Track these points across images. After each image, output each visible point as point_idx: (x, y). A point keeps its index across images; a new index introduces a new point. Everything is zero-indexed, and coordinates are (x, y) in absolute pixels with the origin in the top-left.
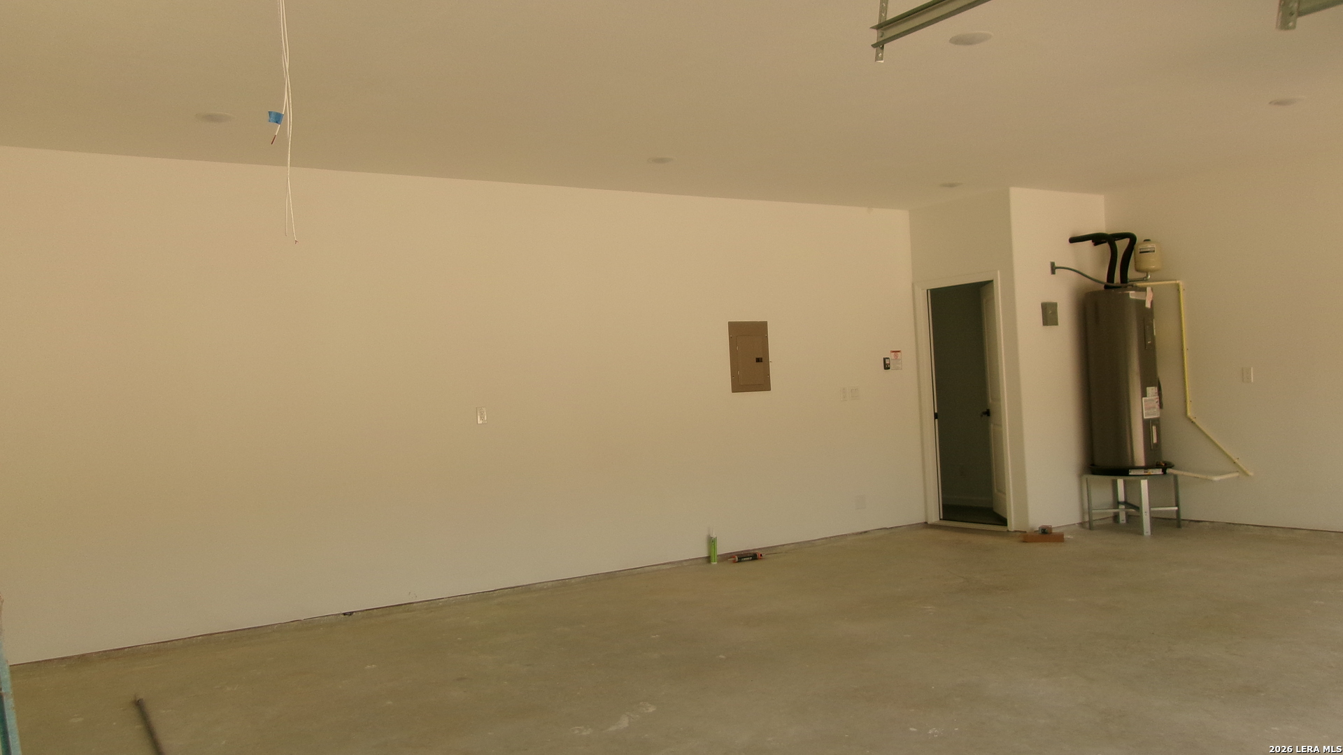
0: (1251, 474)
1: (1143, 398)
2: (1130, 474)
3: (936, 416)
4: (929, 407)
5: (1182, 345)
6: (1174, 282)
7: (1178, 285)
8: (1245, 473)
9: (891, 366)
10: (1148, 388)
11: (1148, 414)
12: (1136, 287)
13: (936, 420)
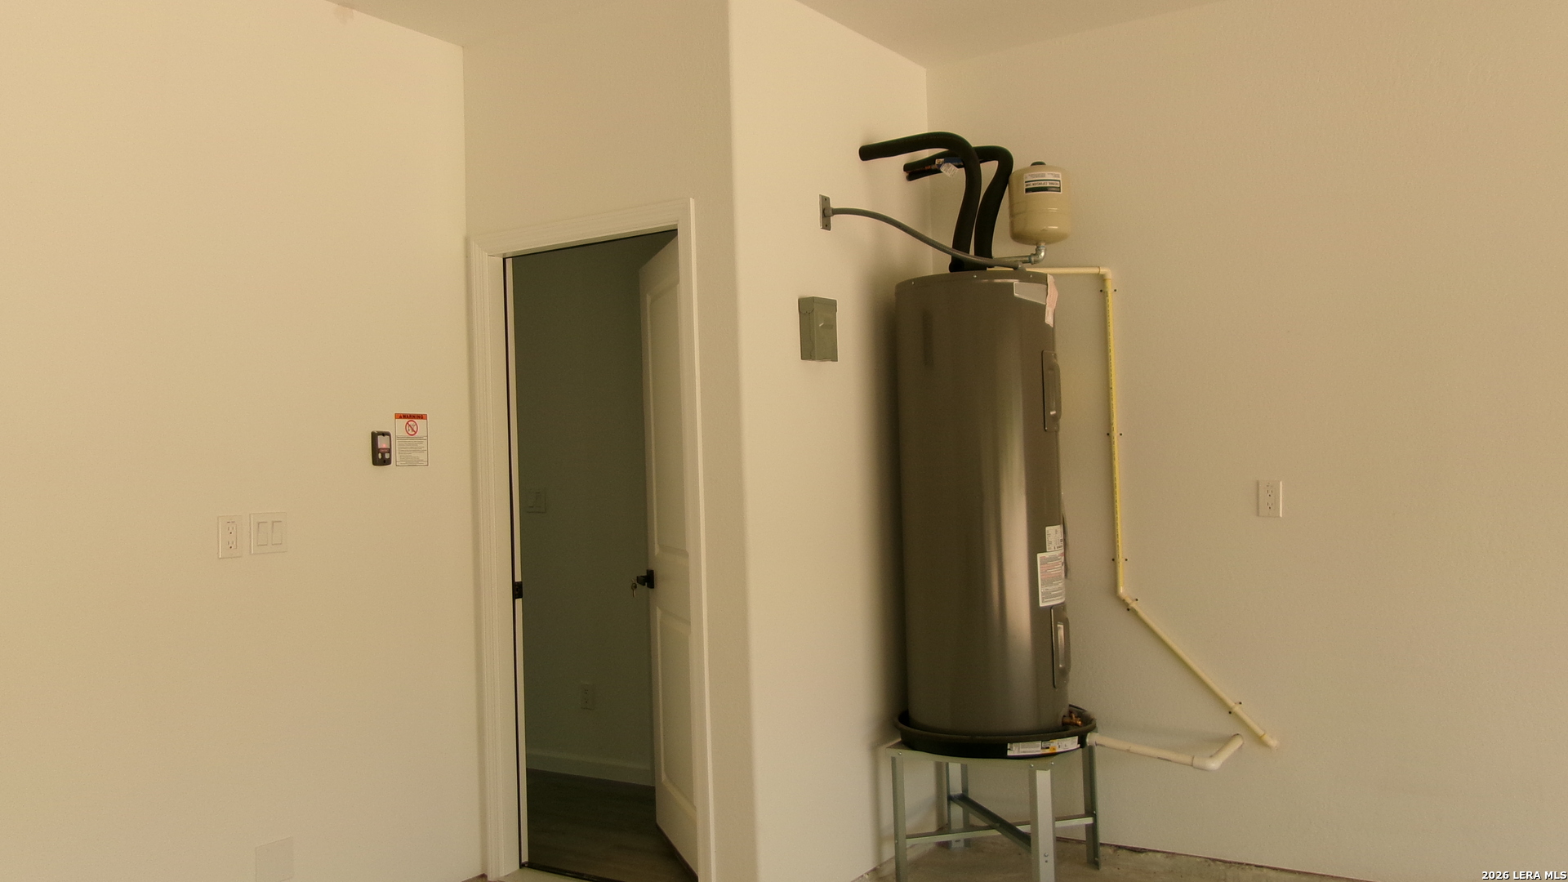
0: (1273, 743)
1: (1039, 556)
2: (1009, 753)
3: (518, 590)
4: (499, 573)
5: (1109, 424)
6: (1095, 270)
7: (1102, 279)
8: (1259, 740)
9: (395, 456)
10: (1047, 528)
11: (1048, 595)
12: (1023, 271)
13: (519, 602)
